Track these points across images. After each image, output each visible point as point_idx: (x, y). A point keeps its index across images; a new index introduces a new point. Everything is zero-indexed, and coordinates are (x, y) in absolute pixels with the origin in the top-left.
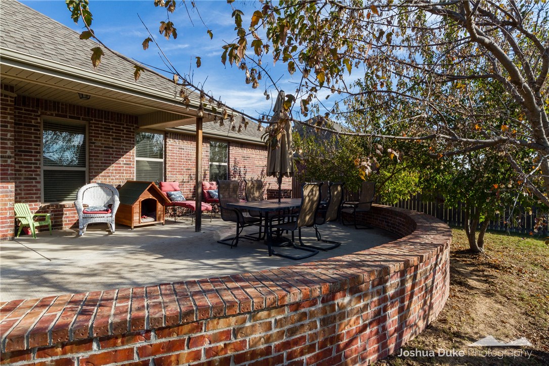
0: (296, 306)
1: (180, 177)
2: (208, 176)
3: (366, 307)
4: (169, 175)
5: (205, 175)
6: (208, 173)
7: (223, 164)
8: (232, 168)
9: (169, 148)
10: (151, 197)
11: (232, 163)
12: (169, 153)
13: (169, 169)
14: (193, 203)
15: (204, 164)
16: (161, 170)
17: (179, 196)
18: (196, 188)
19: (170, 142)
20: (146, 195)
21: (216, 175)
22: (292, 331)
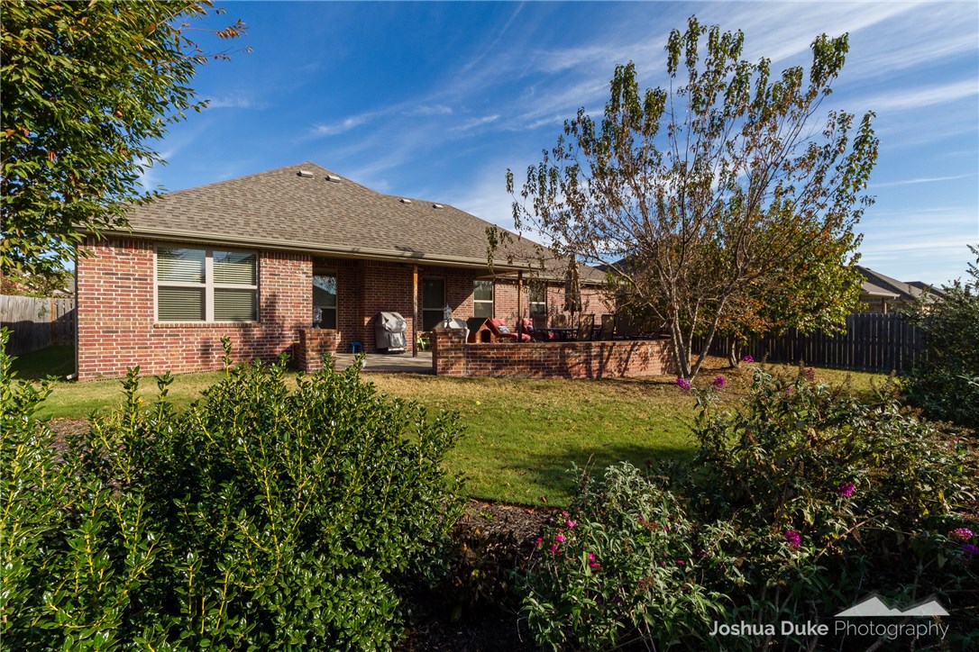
0: (549, 349)
1: (505, 315)
2: (528, 314)
3: (579, 356)
4: (497, 313)
5: (525, 313)
6: (528, 311)
7: (541, 303)
8: (549, 307)
9: (497, 292)
10: (487, 328)
11: (549, 302)
12: (497, 296)
13: (497, 308)
14: (516, 334)
15: (525, 303)
16: (490, 309)
17: (505, 329)
18: (518, 323)
19: (497, 286)
20: (484, 327)
21: (535, 313)
22: (548, 357)
